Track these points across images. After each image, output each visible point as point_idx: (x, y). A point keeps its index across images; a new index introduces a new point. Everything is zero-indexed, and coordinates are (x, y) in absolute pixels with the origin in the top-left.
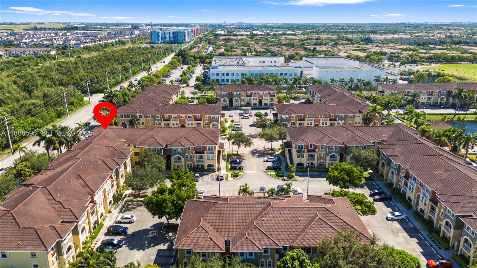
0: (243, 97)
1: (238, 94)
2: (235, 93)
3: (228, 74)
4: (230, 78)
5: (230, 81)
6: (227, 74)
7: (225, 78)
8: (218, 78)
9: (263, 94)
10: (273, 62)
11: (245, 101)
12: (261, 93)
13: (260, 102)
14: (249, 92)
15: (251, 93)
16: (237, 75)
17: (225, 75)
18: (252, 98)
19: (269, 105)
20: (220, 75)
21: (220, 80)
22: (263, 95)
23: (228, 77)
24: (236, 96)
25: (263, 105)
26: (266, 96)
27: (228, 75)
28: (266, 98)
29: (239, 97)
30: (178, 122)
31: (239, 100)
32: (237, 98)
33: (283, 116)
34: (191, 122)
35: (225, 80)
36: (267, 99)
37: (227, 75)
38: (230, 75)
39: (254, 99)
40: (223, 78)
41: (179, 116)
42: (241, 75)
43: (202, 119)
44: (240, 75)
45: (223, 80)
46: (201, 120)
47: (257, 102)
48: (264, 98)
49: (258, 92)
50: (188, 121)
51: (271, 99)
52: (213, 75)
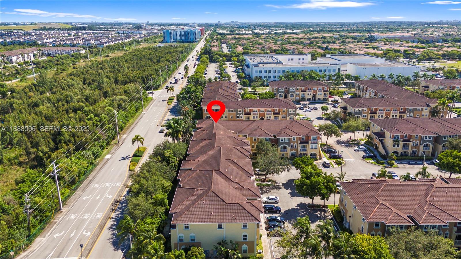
0: (298, 93)
1: (294, 90)
2: (291, 89)
3: (271, 71)
4: (272, 74)
5: (272, 77)
7: (268, 75)
8: (261, 75)
9: (317, 89)
10: (301, 59)
11: (299, 96)
12: (316, 89)
13: (314, 96)
14: (303, 88)
15: (306, 89)
16: (279, 72)
18: (306, 93)
19: (322, 99)
20: (263, 72)
21: (263, 77)
22: (318, 90)
23: (270, 74)
24: (292, 92)
25: (317, 99)
26: (320, 91)
27: (271, 72)
28: (320, 93)
29: (294, 92)
30: (258, 116)
31: (295, 95)
32: (292, 93)
33: (357, 110)
35: (267, 77)
36: (321, 94)
37: (269, 72)
38: (272, 72)
39: (308, 94)
40: (265, 75)
41: (259, 110)
42: (283, 72)
44: (281, 72)
45: (265, 77)
47: (311, 97)
48: (318, 93)
49: (312, 88)
51: (324, 94)
52: (256, 72)
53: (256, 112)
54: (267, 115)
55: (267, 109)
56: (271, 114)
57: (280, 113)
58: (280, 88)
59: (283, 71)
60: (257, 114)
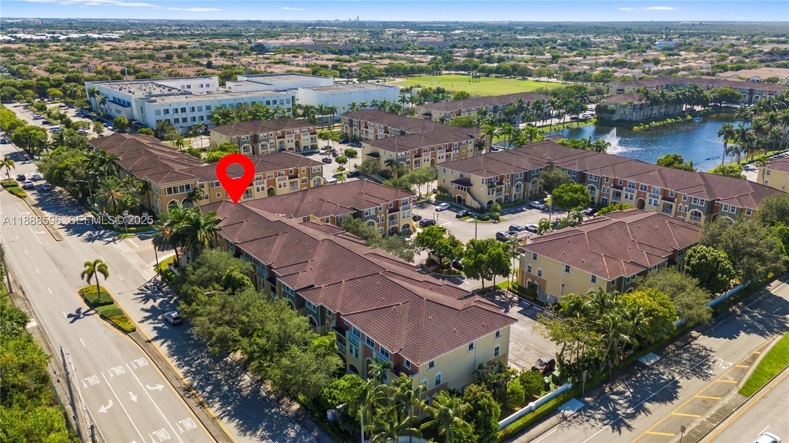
0: (272, 141)
1: (265, 136)
2: (261, 135)
3: (185, 108)
4: (189, 115)
5: (189, 120)
6: (181, 109)
7: (180, 116)
8: (168, 117)
9: (301, 132)
11: (275, 147)
12: (297, 131)
13: (297, 144)
14: (279, 132)
15: (283, 133)
16: (200, 109)
17: (179, 111)
18: (286, 140)
19: (310, 148)
20: (171, 112)
21: (172, 122)
22: (301, 134)
23: (184, 115)
24: (263, 140)
25: (302, 148)
26: (305, 135)
27: (185, 111)
28: (305, 137)
29: (267, 140)
30: (265, 185)
31: (268, 145)
32: (264, 143)
34: (284, 182)
35: (181, 120)
36: (307, 140)
37: (182, 111)
38: (188, 110)
39: (289, 142)
40: (176, 116)
41: (264, 175)
42: (207, 109)
43: (299, 174)
44: (204, 108)
45: (177, 121)
46: (297, 177)
47: (293, 145)
48: (303, 138)
49: (293, 131)
50: (279, 180)
51: (312, 139)
52: (158, 113)
53: (261, 179)
54: (280, 182)
55: (278, 171)
56: (285, 180)
57: (299, 176)
58: (243, 137)
59: (206, 107)
60: (263, 183)
